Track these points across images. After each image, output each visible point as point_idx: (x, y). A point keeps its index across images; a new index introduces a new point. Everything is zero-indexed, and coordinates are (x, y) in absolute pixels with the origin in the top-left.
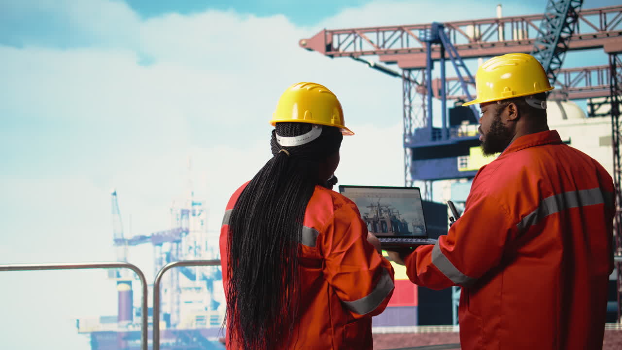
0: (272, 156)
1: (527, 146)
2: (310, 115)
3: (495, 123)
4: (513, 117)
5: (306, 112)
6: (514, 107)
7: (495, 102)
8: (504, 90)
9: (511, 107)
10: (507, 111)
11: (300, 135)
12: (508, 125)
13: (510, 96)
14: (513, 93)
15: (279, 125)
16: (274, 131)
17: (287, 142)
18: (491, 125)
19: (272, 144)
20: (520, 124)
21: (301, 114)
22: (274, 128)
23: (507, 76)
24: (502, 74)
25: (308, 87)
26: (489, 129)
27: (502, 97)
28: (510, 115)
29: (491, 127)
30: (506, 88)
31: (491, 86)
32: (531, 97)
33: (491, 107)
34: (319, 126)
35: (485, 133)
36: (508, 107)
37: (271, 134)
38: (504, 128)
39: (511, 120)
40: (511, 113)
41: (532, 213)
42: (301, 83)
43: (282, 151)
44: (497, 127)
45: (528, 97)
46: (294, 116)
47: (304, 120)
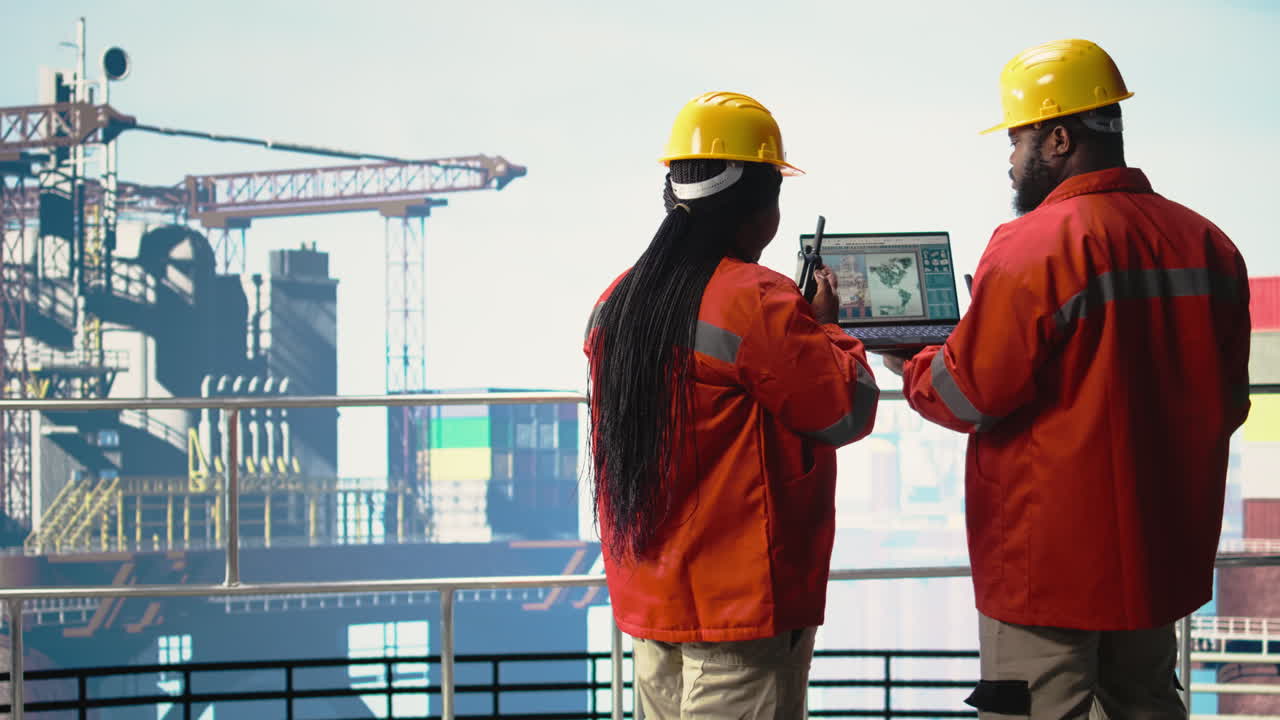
0: (666, 214)
1: (1078, 192)
2: (722, 146)
3: (1032, 161)
4: (1062, 149)
5: (714, 142)
6: (1064, 133)
7: (1029, 127)
8: (1044, 103)
9: (1058, 133)
10: (1052, 140)
11: (708, 178)
12: (1052, 163)
13: (1055, 114)
14: (1059, 110)
15: (675, 164)
16: (668, 176)
17: (687, 191)
18: (1025, 165)
19: (665, 197)
20: (1074, 160)
21: (705, 146)
22: (667, 170)
23: (1046, 79)
24: (1040, 77)
25: (720, 99)
26: (1024, 171)
27: (1041, 117)
28: (1057, 146)
29: (1027, 169)
30: (1047, 100)
31: (1020, 96)
32: (1091, 113)
33: (1026, 136)
34: (738, 163)
35: (1016, 177)
36: (1053, 133)
37: (665, 181)
38: (1048, 169)
39: (1059, 156)
40: (1060, 142)
41: (1075, 297)
42: (705, 96)
43: (679, 207)
44: (1036, 166)
45: (1086, 113)
46: (695, 150)
47: (712, 154)
